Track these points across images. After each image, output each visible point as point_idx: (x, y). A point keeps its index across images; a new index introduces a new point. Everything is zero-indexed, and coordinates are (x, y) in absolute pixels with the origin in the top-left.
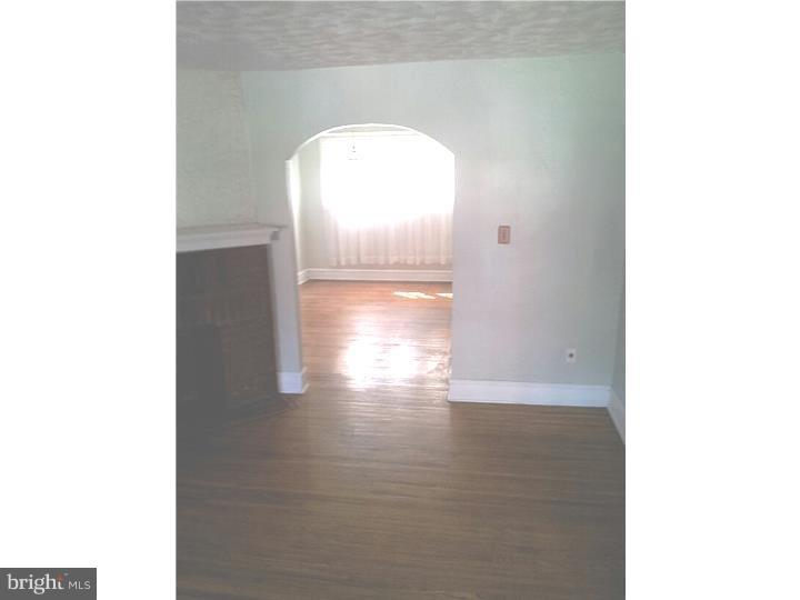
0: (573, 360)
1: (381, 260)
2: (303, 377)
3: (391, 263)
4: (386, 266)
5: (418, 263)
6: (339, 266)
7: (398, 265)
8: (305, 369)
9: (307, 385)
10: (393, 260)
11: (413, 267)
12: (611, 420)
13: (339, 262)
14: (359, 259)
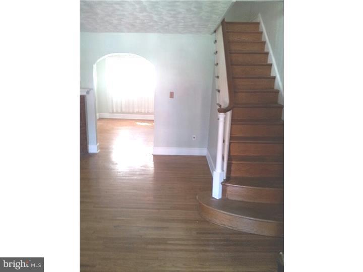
0: (195, 139)
1: (131, 111)
2: (98, 147)
3: (135, 111)
4: (133, 113)
5: (146, 112)
6: (113, 112)
7: (138, 113)
8: (98, 144)
9: (99, 150)
10: (136, 110)
11: (145, 114)
12: (206, 160)
13: (113, 111)
14: (121, 110)
